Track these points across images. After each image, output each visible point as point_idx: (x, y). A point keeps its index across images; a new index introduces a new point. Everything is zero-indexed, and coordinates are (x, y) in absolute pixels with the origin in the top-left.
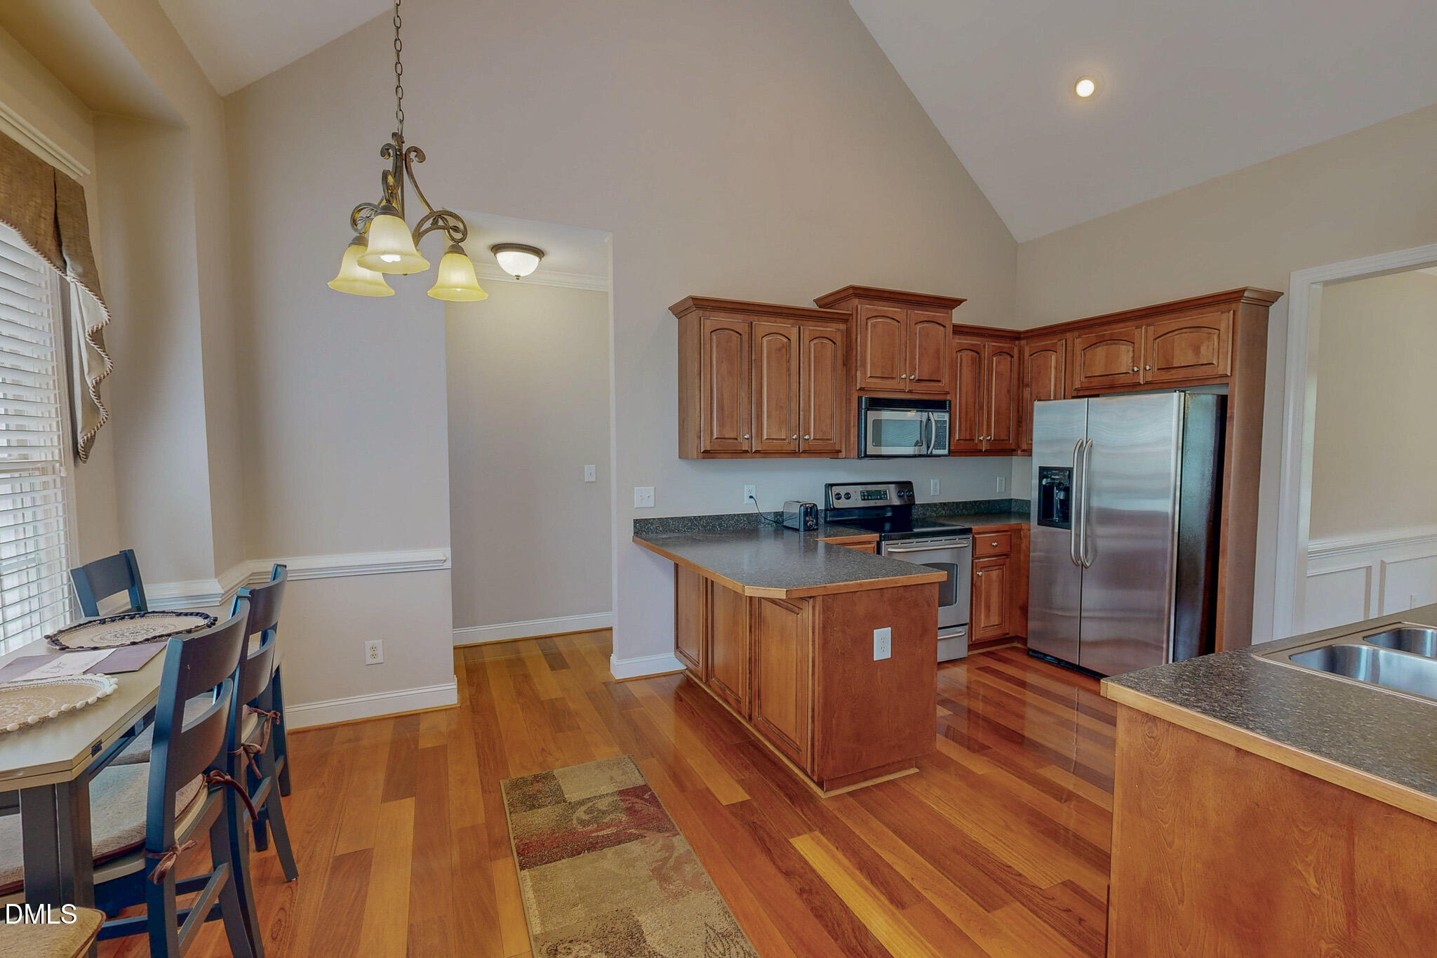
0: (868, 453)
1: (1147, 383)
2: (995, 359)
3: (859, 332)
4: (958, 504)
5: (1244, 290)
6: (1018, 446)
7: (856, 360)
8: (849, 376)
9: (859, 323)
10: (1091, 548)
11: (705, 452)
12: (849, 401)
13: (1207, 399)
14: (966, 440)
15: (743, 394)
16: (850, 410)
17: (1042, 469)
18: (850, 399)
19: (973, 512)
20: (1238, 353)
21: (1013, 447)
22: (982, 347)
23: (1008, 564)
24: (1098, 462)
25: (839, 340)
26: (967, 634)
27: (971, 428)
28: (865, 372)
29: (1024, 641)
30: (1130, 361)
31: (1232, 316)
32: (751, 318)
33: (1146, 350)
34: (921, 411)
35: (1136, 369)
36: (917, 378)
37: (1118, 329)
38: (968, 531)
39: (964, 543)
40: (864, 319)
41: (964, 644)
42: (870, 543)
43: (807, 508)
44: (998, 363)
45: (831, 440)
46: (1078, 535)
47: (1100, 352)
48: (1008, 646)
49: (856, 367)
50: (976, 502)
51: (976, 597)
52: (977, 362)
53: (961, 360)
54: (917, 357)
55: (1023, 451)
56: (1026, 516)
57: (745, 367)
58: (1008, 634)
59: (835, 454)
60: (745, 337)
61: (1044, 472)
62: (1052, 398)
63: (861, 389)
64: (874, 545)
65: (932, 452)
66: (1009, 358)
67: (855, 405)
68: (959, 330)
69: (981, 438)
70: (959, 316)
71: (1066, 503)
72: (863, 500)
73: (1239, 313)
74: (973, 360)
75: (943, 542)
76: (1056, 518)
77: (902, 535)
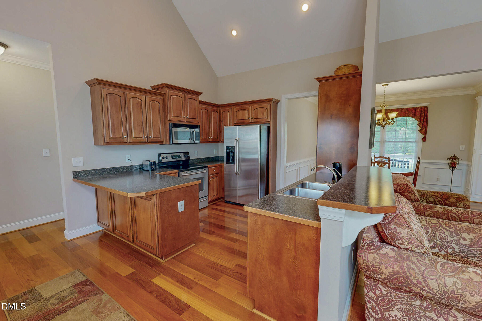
0: (173, 142)
1: (252, 122)
2: (212, 113)
3: (168, 100)
4: (203, 158)
5: (272, 99)
6: (220, 140)
7: (168, 110)
8: (165, 116)
9: (168, 97)
10: (240, 169)
11: (107, 142)
12: (165, 124)
13: (266, 127)
14: (205, 138)
15: (123, 120)
16: (166, 128)
17: (227, 147)
18: (166, 124)
19: (208, 161)
20: (272, 115)
21: (218, 140)
22: (209, 109)
23: (218, 176)
24: (241, 144)
25: (161, 102)
26: (207, 199)
27: (206, 133)
28: (171, 115)
29: (223, 198)
30: (248, 116)
31: (270, 105)
32: (125, 91)
33: (251, 113)
34: (191, 128)
35: (249, 118)
36: (189, 118)
37: (245, 106)
38: (207, 167)
39: (206, 170)
40: (170, 96)
41: (207, 202)
42: (175, 173)
43: (152, 163)
44: (213, 114)
45: (160, 138)
46: (237, 166)
47: (240, 112)
48: (219, 200)
49: (168, 112)
50: (208, 158)
51: (210, 187)
52: (207, 113)
53: (202, 113)
54: (188, 110)
55: (221, 141)
56: (223, 161)
57: (123, 110)
58: (219, 197)
59: (161, 143)
60: (122, 98)
61: (227, 148)
62: (229, 126)
63: (170, 120)
64: (177, 174)
65: (194, 142)
66: (216, 113)
67: (168, 126)
68: (201, 103)
69: (209, 138)
70: (201, 98)
71: (233, 157)
72: (172, 159)
73: (272, 105)
74: (206, 113)
75: (199, 171)
76: (231, 161)
77: (186, 170)
